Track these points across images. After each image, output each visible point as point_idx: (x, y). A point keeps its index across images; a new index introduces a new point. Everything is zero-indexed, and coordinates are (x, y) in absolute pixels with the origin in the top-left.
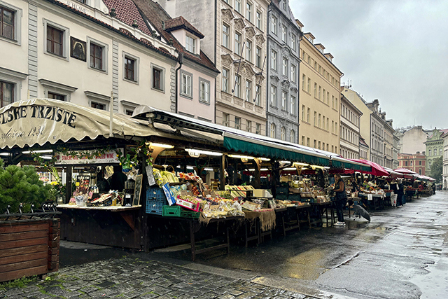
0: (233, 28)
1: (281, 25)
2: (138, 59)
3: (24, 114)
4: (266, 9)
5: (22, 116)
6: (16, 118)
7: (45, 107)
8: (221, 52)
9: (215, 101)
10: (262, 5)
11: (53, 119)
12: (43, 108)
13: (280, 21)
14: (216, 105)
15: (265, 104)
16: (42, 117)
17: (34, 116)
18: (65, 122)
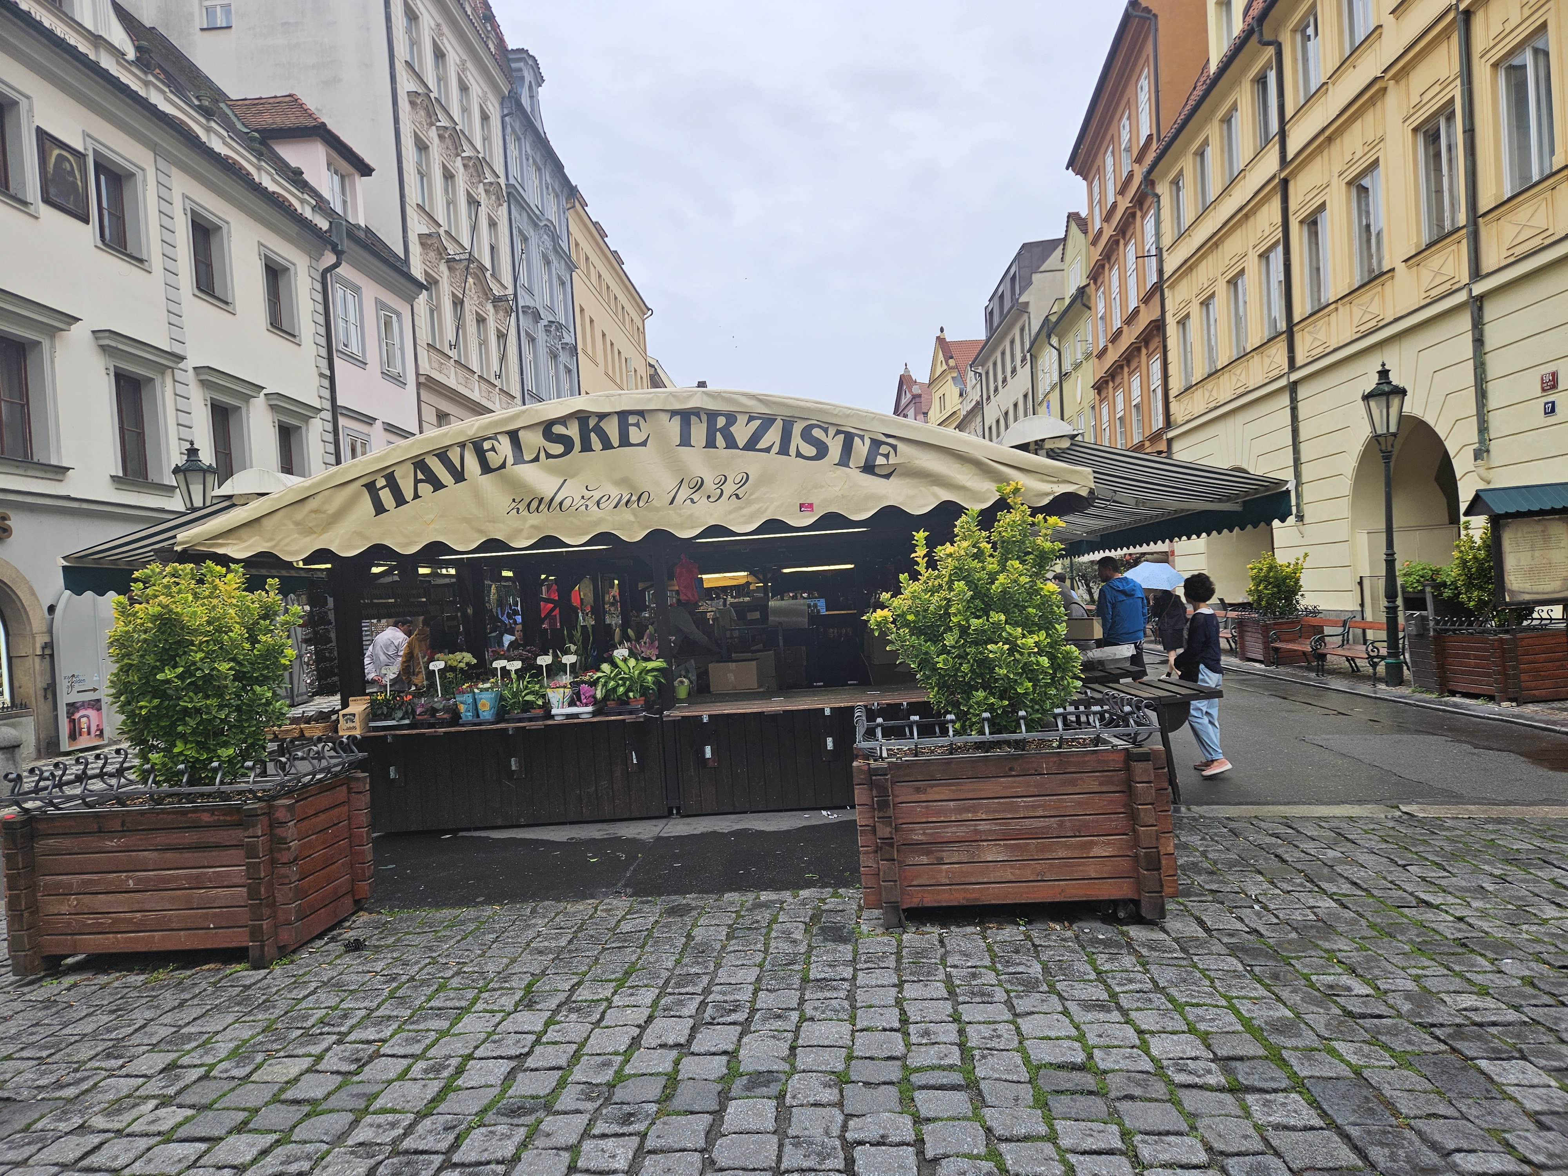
0: (436, 157)
1: (531, 161)
2: (225, 227)
4: (497, 106)
8: (418, 226)
9: (418, 375)
10: (490, 95)
13: (527, 147)
14: (419, 385)
15: (518, 386)
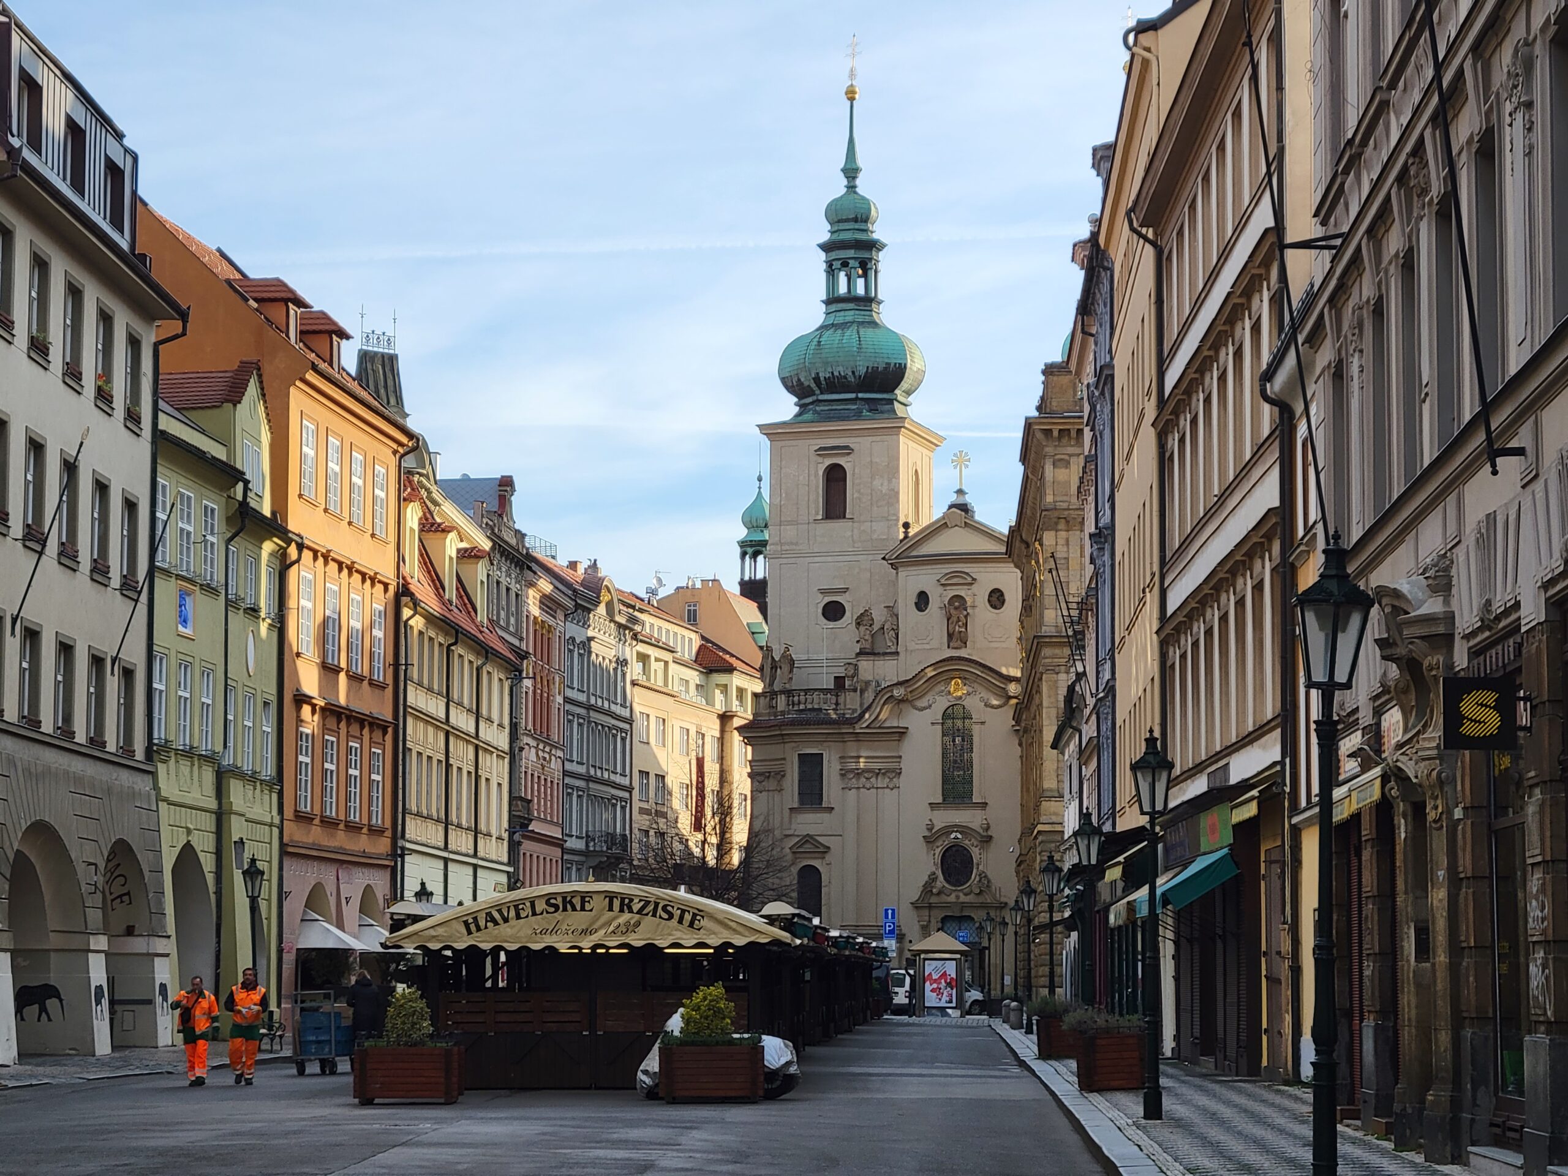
3: (587, 906)
5: (583, 909)
6: (565, 909)
7: (636, 901)
11: (654, 915)
12: (631, 900)
16: (631, 911)
17: (611, 909)
18: (680, 921)
